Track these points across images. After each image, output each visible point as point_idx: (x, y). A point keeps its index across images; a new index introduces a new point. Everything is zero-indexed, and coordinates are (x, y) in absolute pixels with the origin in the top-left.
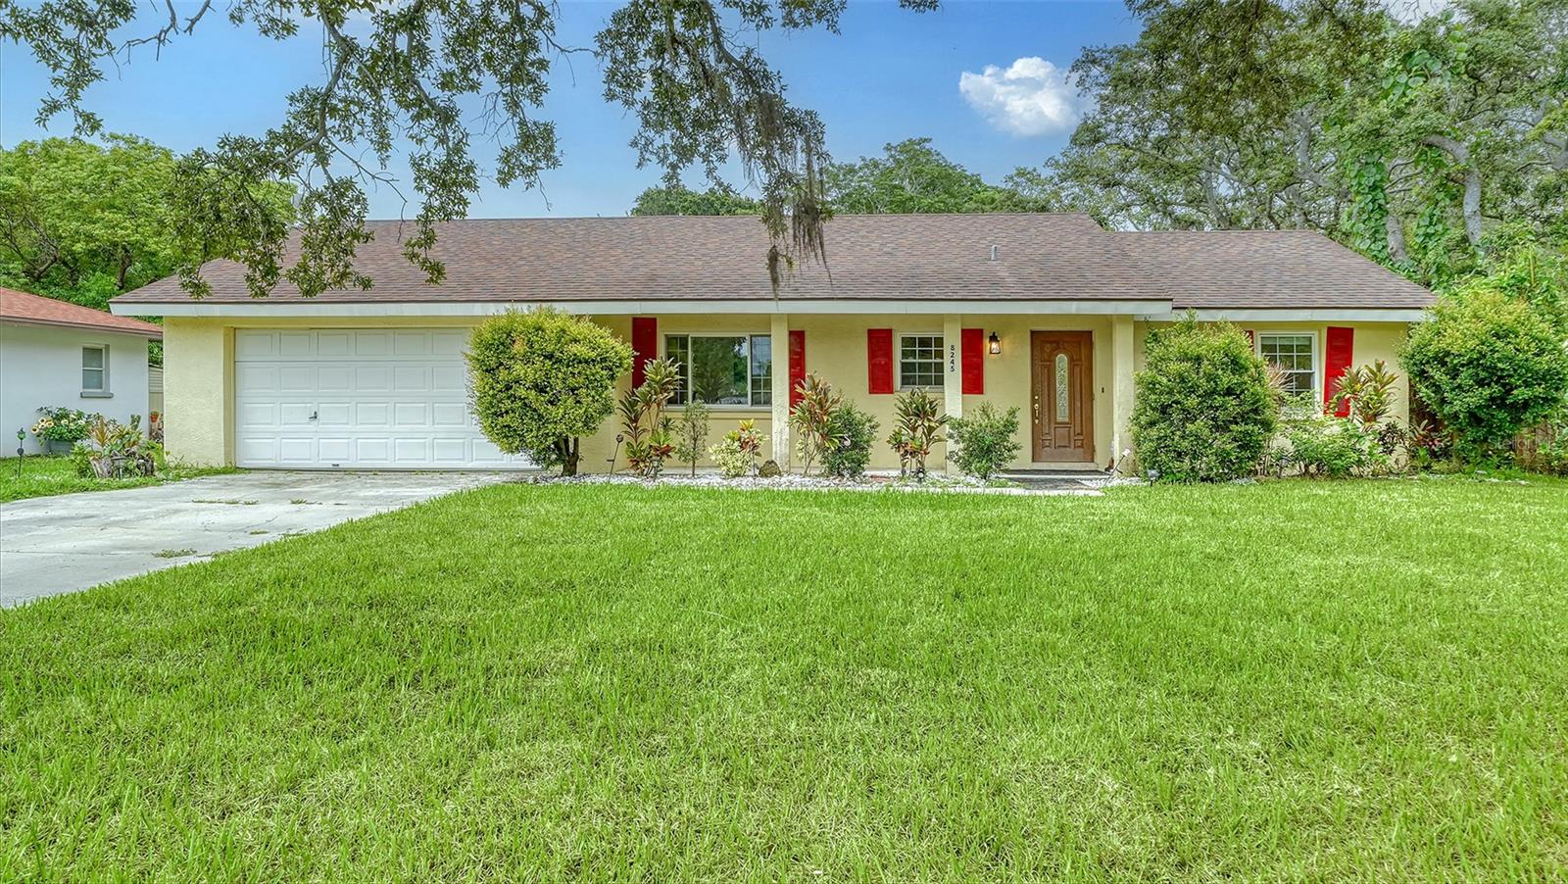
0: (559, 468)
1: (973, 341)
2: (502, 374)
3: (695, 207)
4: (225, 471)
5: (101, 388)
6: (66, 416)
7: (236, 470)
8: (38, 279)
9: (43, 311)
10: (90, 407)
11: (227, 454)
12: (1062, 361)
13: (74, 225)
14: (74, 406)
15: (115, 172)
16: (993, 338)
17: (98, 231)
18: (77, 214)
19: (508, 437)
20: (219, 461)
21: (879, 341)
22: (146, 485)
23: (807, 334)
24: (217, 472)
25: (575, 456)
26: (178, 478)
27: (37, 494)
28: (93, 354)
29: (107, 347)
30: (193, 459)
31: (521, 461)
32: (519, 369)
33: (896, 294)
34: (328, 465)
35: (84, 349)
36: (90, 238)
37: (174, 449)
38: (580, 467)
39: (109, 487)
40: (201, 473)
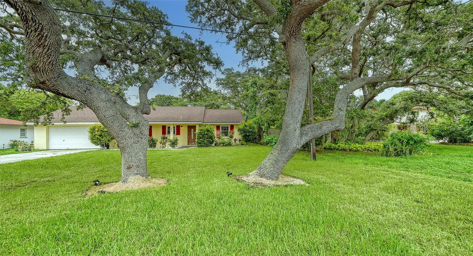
0: (106, 148)
1: (178, 127)
2: (94, 134)
3: (166, 99)
4: (46, 150)
5: (25, 136)
6: (16, 141)
7: (49, 150)
8: (11, 115)
9: (11, 123)
10: (22, 140)
11: (47, 147)
12: (192, 130)
13: (19, 106)
14: (18, 140)
15: (28, 96)
16: (182, 127)
17: (24, 107)
18: (20, 103)
19: (95, 143)
20: (45, 148)
21: (164, 127)
22: (29, 152)
23: (152, 127)
24: (45, 150)
25: (109, 146)
26: (36, 151)
27: (6, 154)
28: (22, 130)
29: (26, 129)
30: (40, 148)
31: (99, 147)
32: (96, 133)
33: (162, 121)
34: (66, 148)
35: (21, 129)
36: (23, 108)
37: (36, 147)
38: (110, 147)
39: (21, 153)
40: (41, 150)
